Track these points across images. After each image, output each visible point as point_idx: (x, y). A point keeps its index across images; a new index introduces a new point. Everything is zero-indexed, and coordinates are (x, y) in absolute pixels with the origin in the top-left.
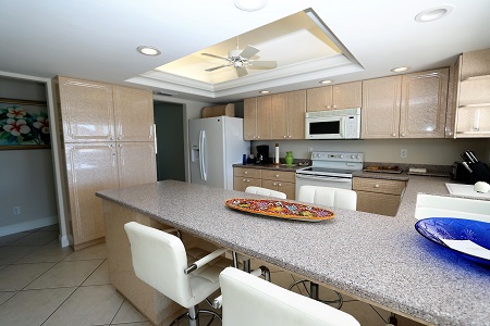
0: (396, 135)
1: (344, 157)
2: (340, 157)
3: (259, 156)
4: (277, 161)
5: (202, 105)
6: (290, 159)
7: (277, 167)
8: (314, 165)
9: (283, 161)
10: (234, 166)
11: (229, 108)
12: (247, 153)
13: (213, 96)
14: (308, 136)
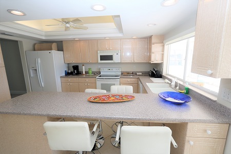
0: (133, 61)
1: (114, 70)
2: (112, 70)
3: (74, 71)
4: (84, 73)
5: (34, 42)
6: (90, 72)
7: (84, 76)
8: (102, 74)
9: (87, 73)
10: (61, 77)
11: (54, 45)
12: (67, 70)
13: (44, 38)
14: (100, 61)
